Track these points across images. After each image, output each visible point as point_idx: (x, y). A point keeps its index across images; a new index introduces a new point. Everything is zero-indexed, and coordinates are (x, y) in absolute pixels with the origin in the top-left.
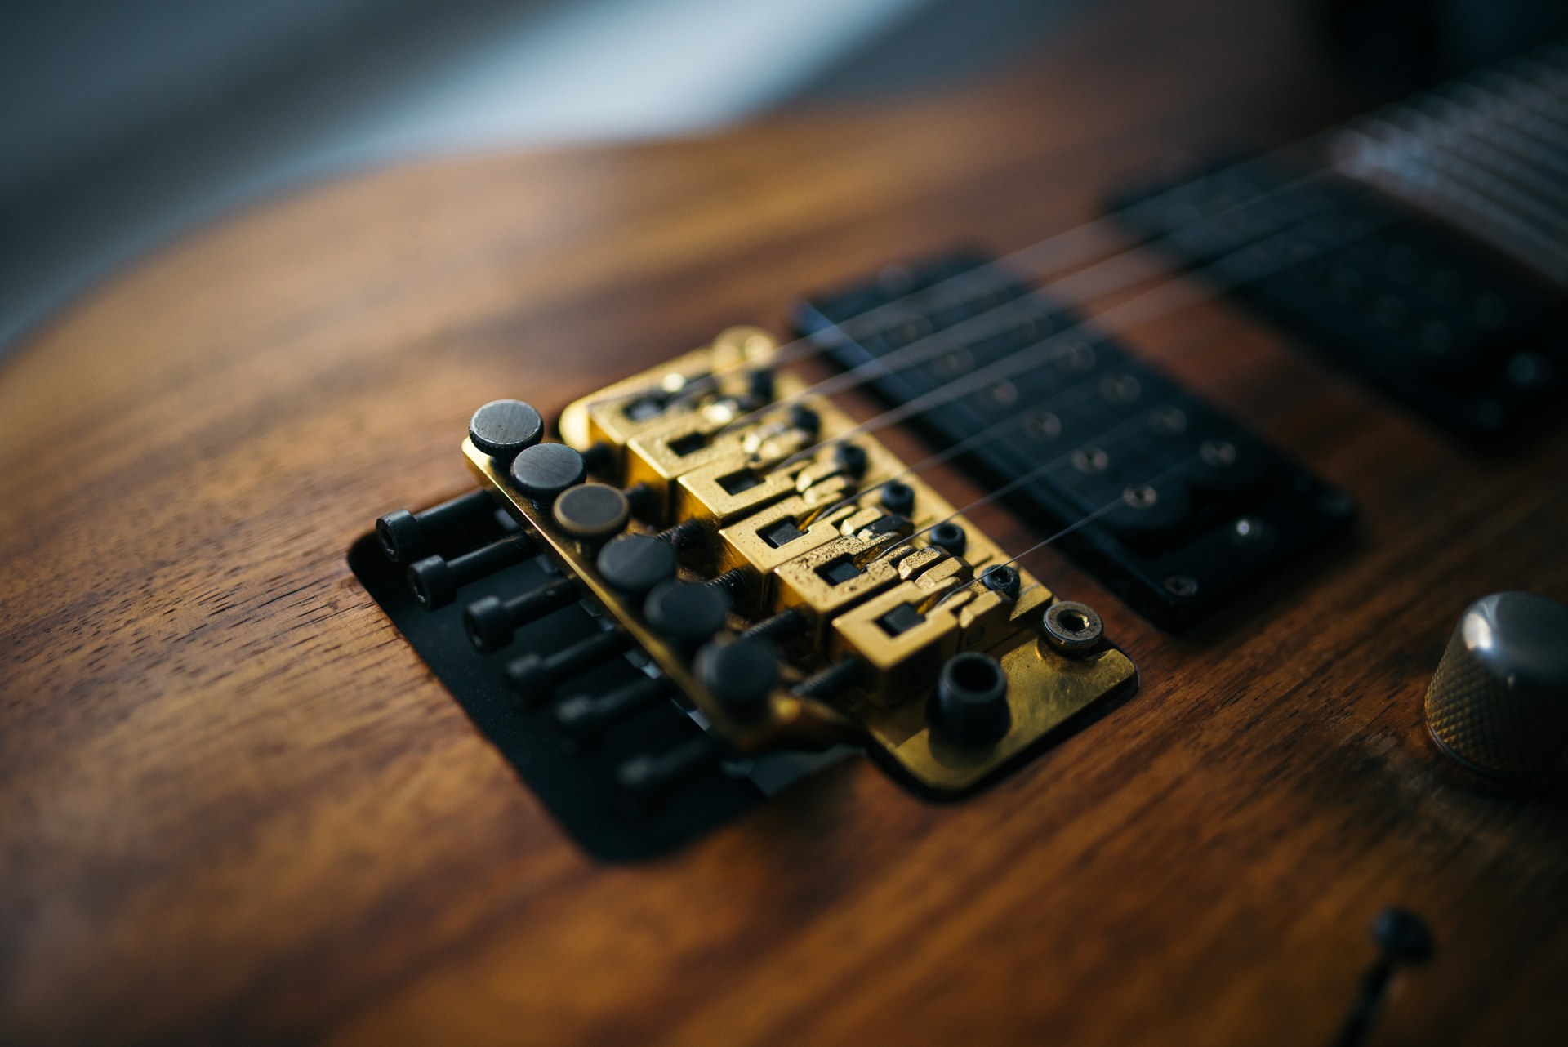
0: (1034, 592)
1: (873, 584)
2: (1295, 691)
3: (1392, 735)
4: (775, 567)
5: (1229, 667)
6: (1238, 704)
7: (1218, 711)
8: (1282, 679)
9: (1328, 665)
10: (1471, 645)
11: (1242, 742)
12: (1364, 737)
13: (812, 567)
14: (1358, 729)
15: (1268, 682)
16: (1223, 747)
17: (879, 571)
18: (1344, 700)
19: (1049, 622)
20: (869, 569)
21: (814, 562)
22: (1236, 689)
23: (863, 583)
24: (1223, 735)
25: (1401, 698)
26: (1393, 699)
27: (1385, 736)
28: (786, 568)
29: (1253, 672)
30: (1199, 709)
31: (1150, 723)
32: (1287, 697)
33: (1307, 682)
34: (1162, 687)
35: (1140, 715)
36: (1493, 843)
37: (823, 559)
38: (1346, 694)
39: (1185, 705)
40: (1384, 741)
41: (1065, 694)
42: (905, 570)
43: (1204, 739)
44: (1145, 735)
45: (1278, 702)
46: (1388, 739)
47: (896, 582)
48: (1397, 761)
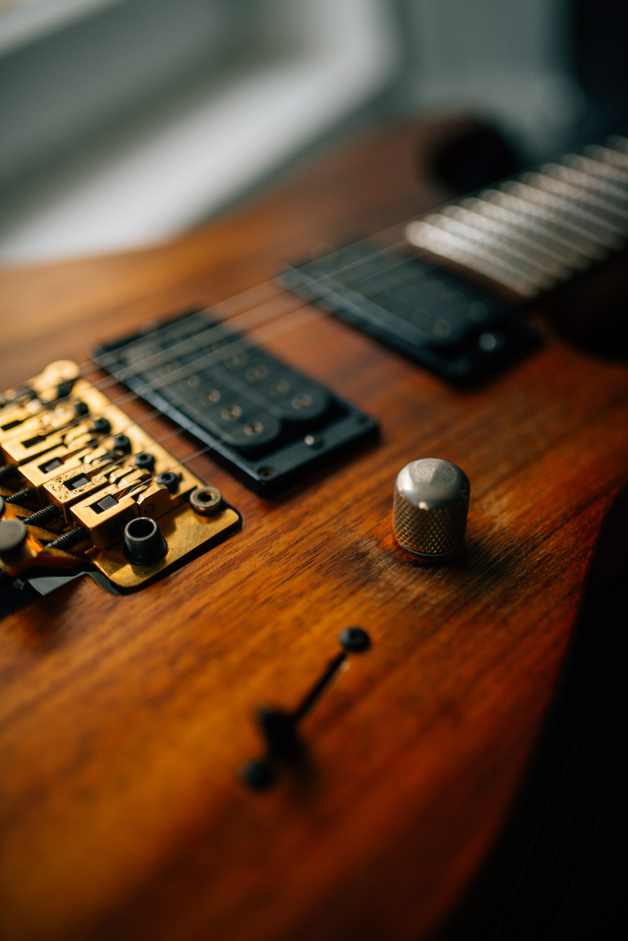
0: (188, 483)
1: (93, 487)
2: (327, 522)
3: (375, 540)
4: (44, 483)
5: (294, 512)
6: (294, 531)
7: (282, 536)
8: (322, 517)
9: (348, 507)
10: (400, 489)
11: (291, 551)
12: (359, 542)
13: (62, 482)
14: (356, 538)
15: (313, 519)
16: (281, 554)
17: (99, 479)
18: (353, 525)
19: (193, 499)
20: (92, 480)
21: (64, 479)
22: (294, 524)
23: (88, 487)
24: (281, 548)
25: (385, 520)
26: (380, 522)
27: (370, 541)
28: (49, 483)
29: (306, 514)
30: (272, 536)
31: (244, 545)
32: (322, 526)
33: (334, 517)
34: (254, 526)
35: (239, 542)
36: (417, 589)
37: (68, 478)
38: (355, 521)
39: (265, 534)
40: (370, 543)
41: (199, 534)
42: (113, 478)
43: (271, 551)
44: (240, 551)
45: (316, 529)
46: (372, 542)
47: (107, 484)
48: (375, 552)
